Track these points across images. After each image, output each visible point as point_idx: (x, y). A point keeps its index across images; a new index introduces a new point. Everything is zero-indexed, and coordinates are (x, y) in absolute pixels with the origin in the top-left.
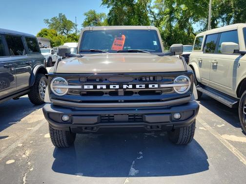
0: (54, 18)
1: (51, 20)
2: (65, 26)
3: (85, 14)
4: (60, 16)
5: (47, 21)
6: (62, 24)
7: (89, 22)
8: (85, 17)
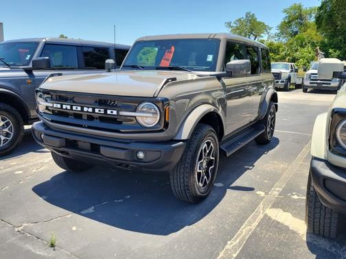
0: (240, 20)
1: (235, 23)
2: (252, 30)
3: (285, 11)
4: (246, 16)
5: (229, 24)
6: (248, 27)
7: (289, 22)
8: (285, 15)
